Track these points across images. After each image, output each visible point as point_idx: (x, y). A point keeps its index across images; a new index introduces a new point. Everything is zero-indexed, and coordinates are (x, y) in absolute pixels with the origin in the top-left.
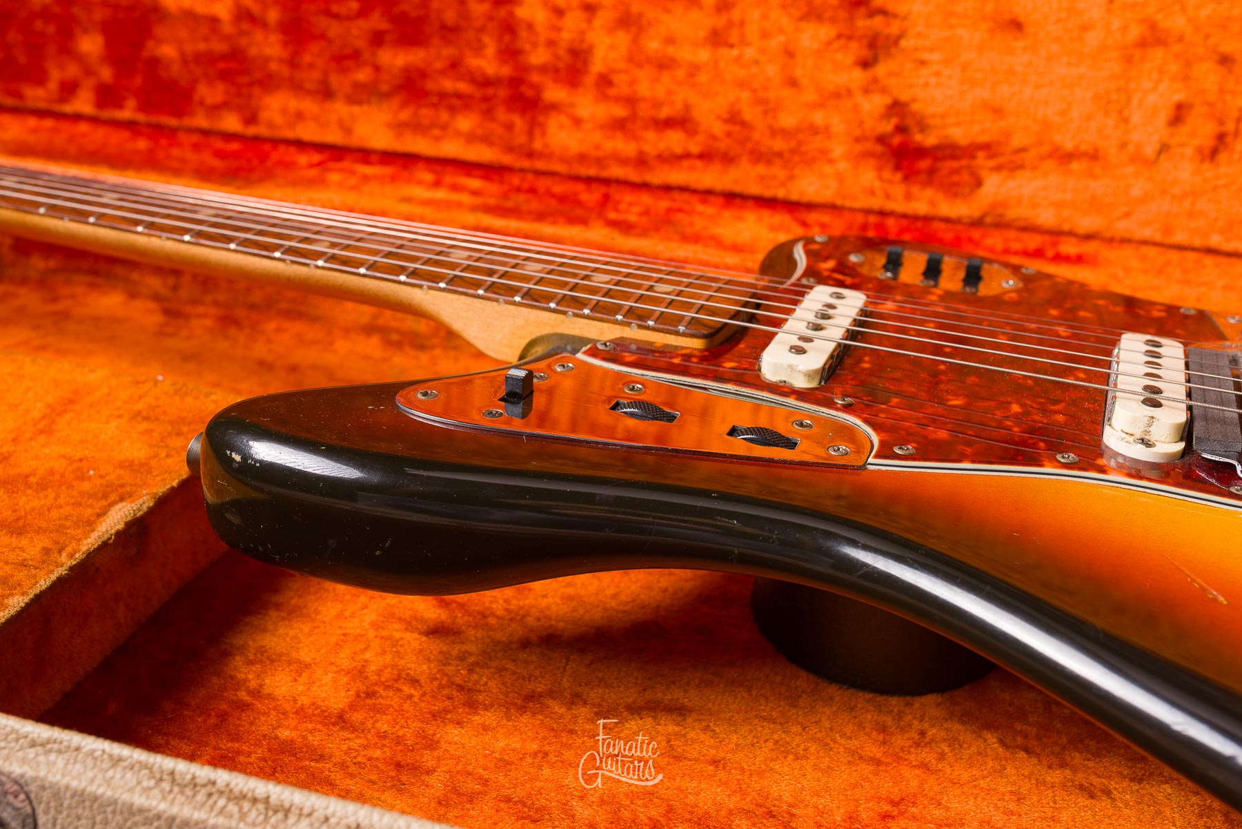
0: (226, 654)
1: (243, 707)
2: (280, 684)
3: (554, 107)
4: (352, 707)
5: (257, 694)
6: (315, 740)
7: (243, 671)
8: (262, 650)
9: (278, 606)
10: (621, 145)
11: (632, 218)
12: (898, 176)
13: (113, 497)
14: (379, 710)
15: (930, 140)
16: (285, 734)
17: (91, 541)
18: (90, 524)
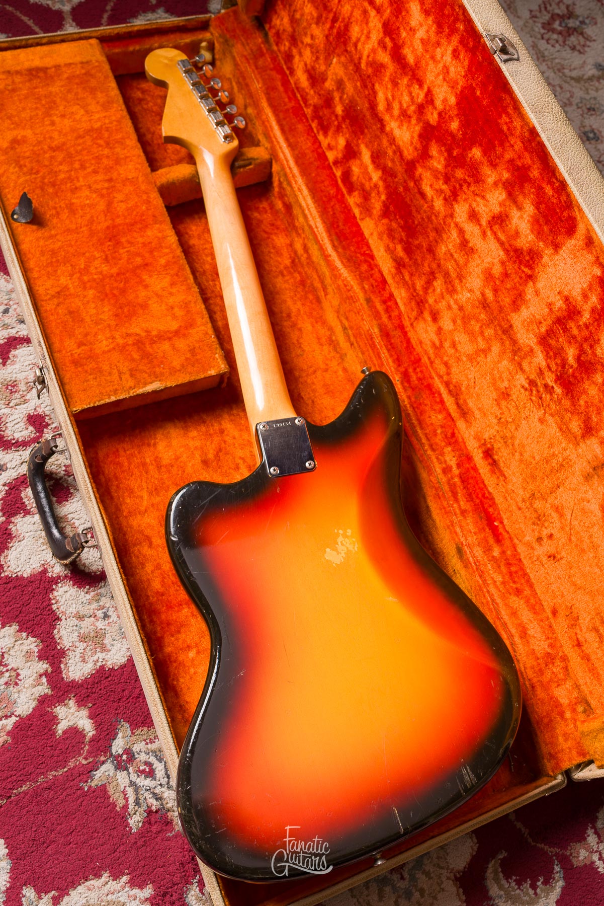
0: (161, 427)
1: (149, 445)
2: (161, 446)
3: (424, 319)
4: (166, 466)
5: (155, 444)
6: (151, 467)
7: (159, 436)
8: (169, 433)
9: (185, 422)
10: (431, 351)
11: (414, 378)
12: (482, 455)
13: (158, 379)
14: (169, 472)
15: (496, 457)
16: (148, 460)
17: (140, 391)
18: (145, 384)
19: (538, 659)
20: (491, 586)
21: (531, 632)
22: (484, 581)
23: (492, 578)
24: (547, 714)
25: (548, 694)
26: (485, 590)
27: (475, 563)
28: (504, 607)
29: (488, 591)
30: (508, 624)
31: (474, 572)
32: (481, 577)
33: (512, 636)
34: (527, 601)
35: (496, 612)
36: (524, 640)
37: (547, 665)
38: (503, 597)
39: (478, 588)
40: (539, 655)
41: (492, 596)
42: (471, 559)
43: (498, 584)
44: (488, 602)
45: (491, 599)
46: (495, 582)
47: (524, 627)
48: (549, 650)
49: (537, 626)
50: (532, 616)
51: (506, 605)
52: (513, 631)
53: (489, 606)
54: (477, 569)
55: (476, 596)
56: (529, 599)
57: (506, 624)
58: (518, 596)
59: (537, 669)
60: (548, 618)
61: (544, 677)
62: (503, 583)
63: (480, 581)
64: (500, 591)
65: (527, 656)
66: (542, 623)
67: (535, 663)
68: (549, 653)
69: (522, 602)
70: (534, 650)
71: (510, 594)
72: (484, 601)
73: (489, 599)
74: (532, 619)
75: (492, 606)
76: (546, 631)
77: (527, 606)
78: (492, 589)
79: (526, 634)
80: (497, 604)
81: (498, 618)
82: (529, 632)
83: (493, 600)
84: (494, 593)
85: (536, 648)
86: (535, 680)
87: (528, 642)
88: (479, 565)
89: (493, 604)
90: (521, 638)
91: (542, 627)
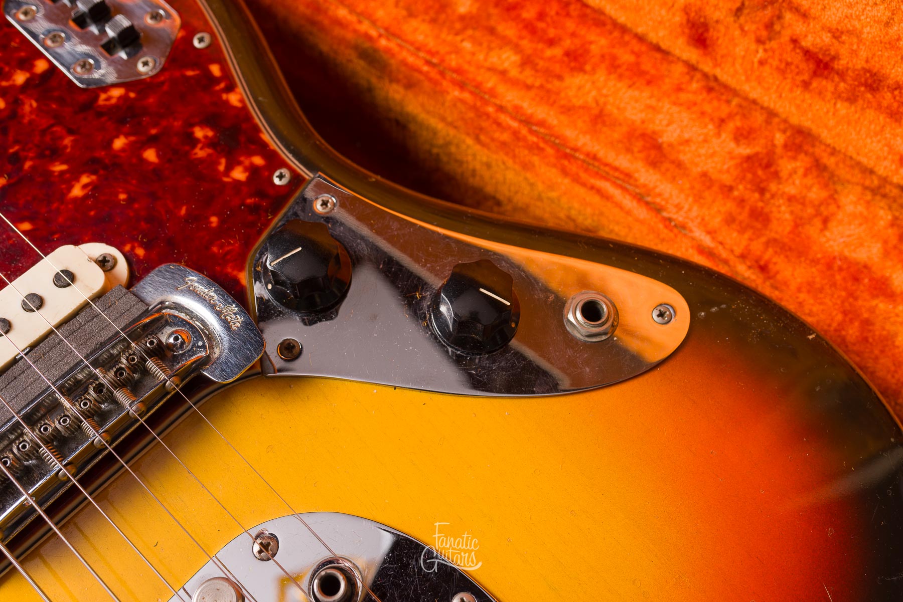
19: (731, 189)
20: (501, 89)
21: (670, 136)
22: (478, 90)
23: (492, 69)
24: (845, 313)
25: (815, 262)
26: (491, 109)
27: (428, 63)
28: (563, 118)
29: (501, 109)
30: (601, 154)
31: (435, 83)
32: (462, 86)
33: (628, 175)
34: (613, 66)
35: (554, 146)
36: (666, 165)
37: (762, 191)
38: (547, 96)
39: (471, 115)
40: (727, 179)
41: (517, 113)
42: (411, 60)
43: (514, 73)
44: (516, 134)
45: (521, 121)
46: (503, 73)
47: (643, 135)
48: (745, 150)
49: (675, 109)
50: (646, 94)
51: (568, 110)
52: (623, 162)
53: (524, 139)
54: (442, 74)
55: (477, 139)
56: (614, 58)
57: (595, 157)
58: (581, 70)
59: (744, 216)
60: (692, 68)
61: (774, 225)
62: (527, 62)
63: (466, 96)
64: (528, 87)
65: (698, 198)
66: (683, 97)
67: (730, 206)
68: (749, 158)
69: (601, 76)
70: (704, 175)
71: (560, 78)
72: (505, 137)
73: (515, 124)
74: (653, 102)
75: (533, 139)
76: (708, 108)
77: (620, 77)
78: (510, 97)
79: (658, 147)
80: (542, 123)
81: (566, 156)
82: (664, 139)
83: (527, 121)
84: (517, 102)
85: (709, 166)
86: (757, 247)
87: (679, 165)
88: (442, 61)
89: (531, 132)
90: (654, 164)
91: (690, 105)
